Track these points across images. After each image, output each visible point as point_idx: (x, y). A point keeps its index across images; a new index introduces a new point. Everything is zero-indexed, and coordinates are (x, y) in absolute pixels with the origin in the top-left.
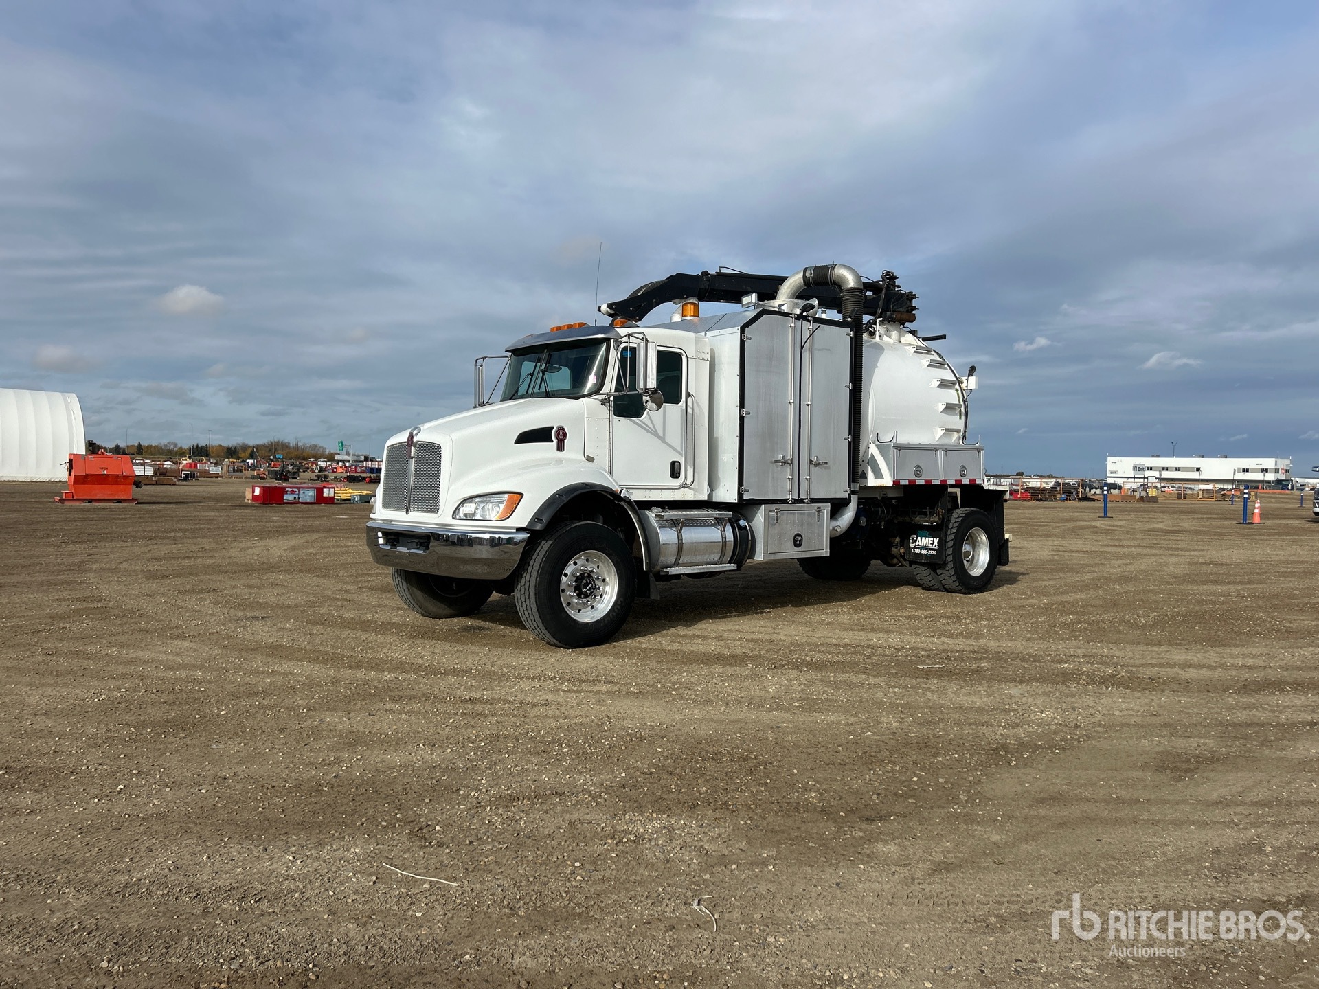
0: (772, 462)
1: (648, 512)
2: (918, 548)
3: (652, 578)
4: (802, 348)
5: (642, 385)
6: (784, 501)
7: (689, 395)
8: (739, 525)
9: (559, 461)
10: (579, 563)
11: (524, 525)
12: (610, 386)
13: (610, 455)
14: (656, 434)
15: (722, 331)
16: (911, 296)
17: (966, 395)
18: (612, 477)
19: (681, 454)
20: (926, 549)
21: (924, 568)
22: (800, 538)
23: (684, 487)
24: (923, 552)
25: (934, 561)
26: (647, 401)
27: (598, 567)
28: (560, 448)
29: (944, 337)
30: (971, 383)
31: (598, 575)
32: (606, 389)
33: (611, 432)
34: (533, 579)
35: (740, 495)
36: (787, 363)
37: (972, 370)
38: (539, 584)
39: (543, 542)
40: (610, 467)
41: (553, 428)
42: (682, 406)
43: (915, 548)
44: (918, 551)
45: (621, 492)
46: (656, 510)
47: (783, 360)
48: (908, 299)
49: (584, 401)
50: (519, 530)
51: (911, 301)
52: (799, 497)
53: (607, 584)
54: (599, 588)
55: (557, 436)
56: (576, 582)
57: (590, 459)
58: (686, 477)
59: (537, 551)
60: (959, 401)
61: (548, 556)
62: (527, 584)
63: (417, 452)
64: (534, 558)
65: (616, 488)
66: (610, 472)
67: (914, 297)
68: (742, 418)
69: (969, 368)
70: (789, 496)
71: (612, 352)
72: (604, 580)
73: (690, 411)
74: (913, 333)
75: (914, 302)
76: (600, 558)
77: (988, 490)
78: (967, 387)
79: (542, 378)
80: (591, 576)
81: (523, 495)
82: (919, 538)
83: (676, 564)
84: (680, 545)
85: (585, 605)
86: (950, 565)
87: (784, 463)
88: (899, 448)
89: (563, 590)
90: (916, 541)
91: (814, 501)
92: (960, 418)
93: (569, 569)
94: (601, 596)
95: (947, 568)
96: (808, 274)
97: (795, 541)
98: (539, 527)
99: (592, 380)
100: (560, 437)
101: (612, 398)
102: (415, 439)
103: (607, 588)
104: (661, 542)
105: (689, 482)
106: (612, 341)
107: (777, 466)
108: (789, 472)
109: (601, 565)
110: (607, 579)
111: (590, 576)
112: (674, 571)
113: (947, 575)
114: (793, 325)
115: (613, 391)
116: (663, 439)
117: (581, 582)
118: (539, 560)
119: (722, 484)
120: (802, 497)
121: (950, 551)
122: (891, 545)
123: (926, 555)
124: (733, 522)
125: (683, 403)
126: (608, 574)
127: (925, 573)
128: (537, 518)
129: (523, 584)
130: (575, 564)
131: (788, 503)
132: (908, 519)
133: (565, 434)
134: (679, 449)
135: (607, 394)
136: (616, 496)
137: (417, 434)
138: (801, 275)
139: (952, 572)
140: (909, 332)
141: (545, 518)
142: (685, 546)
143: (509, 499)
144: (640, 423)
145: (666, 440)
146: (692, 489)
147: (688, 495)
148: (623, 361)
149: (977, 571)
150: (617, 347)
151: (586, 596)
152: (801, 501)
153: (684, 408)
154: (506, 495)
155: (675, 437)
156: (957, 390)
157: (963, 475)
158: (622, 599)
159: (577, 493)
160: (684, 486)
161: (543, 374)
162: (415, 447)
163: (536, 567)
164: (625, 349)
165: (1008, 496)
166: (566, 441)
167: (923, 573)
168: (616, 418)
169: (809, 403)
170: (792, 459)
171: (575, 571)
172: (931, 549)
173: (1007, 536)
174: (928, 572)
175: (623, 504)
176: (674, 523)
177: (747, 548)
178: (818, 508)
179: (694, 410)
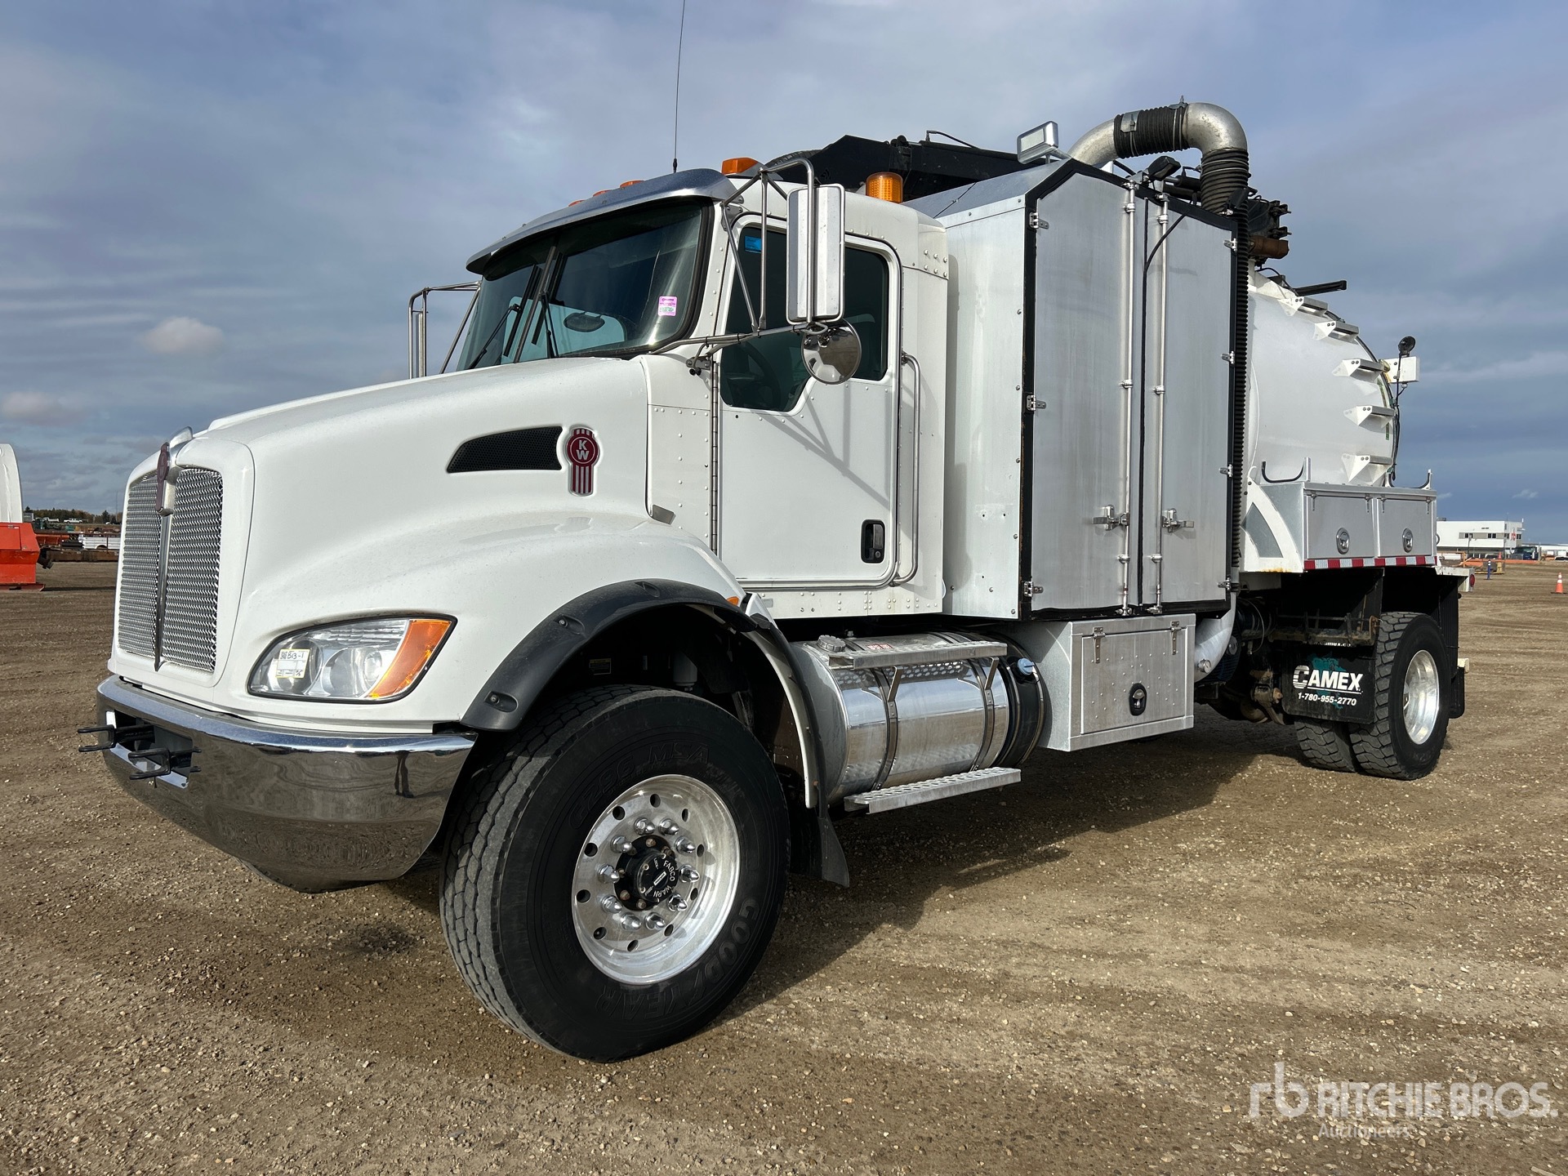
0: (1089, 523)
1: (809, 649)
2: (1314, 692)
3: (826, 824)
4: (1147, 264)
5: (803, 311)
6: (1111, 612)
7: (904, 359)
8: (1016, 671)
9: (579, 521)
10: (630, 809)
11: (457, 714)
12: (713, 319)
13: (715, 506)
14: (825, 452)
15: (977, 212)
16: (1278, 209)
17: (1396, 392)
18: (719, 561)
19: (885, 503)
20: (1332, 694)
21: (1319, 730)
22: (1140, 694)
23: (893, 585)
24: (1324, 699)
25: (1349, 719)
26: (813, 361)
27: (685, 814)
28: (581, 484)
29: (1342, 285)
30: (1408, 368)
31: (685, 835)
32: (703, 328)
33: (715, 447)
34: (487, 877)
35: (1024, 601)
36: (1117, 294)
37: (1407, 346)
38: (503, 895)
39: (521, 760)
40: (714, 535)
41: (558, 430)
42: (888, 385)
43: (1306, 690)
44: (1312, 697)
45: (745, 601)
46: (828, 642)
47: (1111, 287)
48: (1271, 214)
49: (643, 363)
50: (442, 728)
51: (1276, 219)
52: (1140, 600)
53: (710, 859)
54: (687, 875)
55: (572, 450)
56: (620, 865)
57: (663, 516)
58: (896, 559)
59: (502, 788)
60: (1385, 405)
61: (531, 807)
62: (470, 892)
63: (180, 497)
64: (491, 808)
65: (730, 592)
66: (714, 548)
67: (1284, 209)
68: (1027, 417)
69: (1399, 339)
70: (1121, 601)
71: (719, 236)
72: (701, 849)
73: (906, 398)
74: (1278, 279)
75: (1283, 221)
76: (688, 792)
77: (1442, 576)
78: (1397, 378)
79: (542, 317)
80: (666, 844)
81: (454, 621)
82: (1316, 673)
83: (882, 780)
84: (893, 727)
85: (647, 929)
86: (1384, 727)
87: (1115, 524)
88: (1314, 492)
89: (583, 896)
90: (1308, 678)
91: (1169, 608)
92: (1388, 437)
93: (602, 832)
94: (695, 894)
95: (1375, 731)
96: (1125, 127)
97: (1132, 701)
98: (500, 721)
99: (666, 306)
100: (583, 455)
101: (718, 357)
102: (174, 461)
103: (710, 872)
104: (848, 723)
105: (904, 570)
106: (717, 207)
107: (1099, 532)
108: (1121, 546)
109: (692, 808)
110: (710, 846)
111: (661, 843)
112: (877, 800)
113: (1371, 746)
114: (1131, 206)
115: (721, 331)
116: (842, 466)
117: (636, 867)
118: (504, 818)
119: (975, 575)
120: (1146, 600)
121: (1383, 699)
122: (1253, 683)
123: (1333, 706)
124: (1006, 666)
125: (889, 378)
126: (713, 832)
127: (1322, 739)
128: (494, 695)
129: (459, 888)
130: (618, 813)
131: (1120, 616)
132: (1298, 636)
133: (593, 448)
134: (883, 493)
135: (707, 342)
136: (732, 615)
137: (180, 446)
138: (1111, 129)
139: (1387, 740)
140: (1272, 279)
141: (521, 693)
142: (902, 735)
143: (414, 632)
144: (788, 424)
145: (853, 467)
146: (911, 588)
147: (901, 603)
148: (747, 258)
149: (1420, 734)
150: (730, 221)
151: (650, 903)
152: (1141, 610)
153: (893, 389)
154: (404, 624)
155: (872, 461)
156: (1379, 383)
157: (1407, 548)
158: (750, 902)
159: (620, 613)
160: (893, 582)
161: (545, 307)
162: (173, 482)
163: (495, 844)
164: (752, 231)
165: (1466, 586)
166: (596, 468)
167: (1318, 739)
168: (729, 411)
169: (1161, 388)
170: (1128, 516)
171: (617, 833)
172: (1343, 695)
173: (1461, 663)
174: (1331, 736)
175: (752, 636)
176: (878, 676)
177: (1035, 724)
178: (1175, 624)
179: (917, 398)
